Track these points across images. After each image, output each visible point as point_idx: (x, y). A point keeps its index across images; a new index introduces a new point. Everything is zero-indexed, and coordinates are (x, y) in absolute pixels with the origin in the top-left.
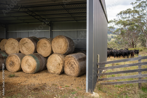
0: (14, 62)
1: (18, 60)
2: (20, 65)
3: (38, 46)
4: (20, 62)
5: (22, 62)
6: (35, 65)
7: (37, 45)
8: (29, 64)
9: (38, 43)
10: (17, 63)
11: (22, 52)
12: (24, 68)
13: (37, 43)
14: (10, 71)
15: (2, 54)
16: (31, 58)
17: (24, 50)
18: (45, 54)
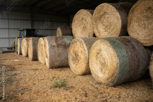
0: (78, 55)
1: (84, 50)
2: (87, 62)
3: (131, 19)
4: (87, 55)
5: (90, 56)
6: (115, 64)
7: (129, 18)
8: (101, 60)
9: (130, 12)
10: (82, 57)
11: (97, 34)
12: (93, 69)
13: (128, 13)
14: (73, 71)
15: (66, 39)
16: (106, 46)
17: (102, 31)
18: (147, 38)
